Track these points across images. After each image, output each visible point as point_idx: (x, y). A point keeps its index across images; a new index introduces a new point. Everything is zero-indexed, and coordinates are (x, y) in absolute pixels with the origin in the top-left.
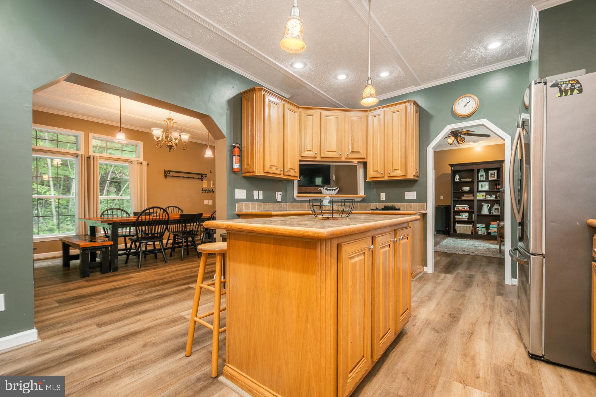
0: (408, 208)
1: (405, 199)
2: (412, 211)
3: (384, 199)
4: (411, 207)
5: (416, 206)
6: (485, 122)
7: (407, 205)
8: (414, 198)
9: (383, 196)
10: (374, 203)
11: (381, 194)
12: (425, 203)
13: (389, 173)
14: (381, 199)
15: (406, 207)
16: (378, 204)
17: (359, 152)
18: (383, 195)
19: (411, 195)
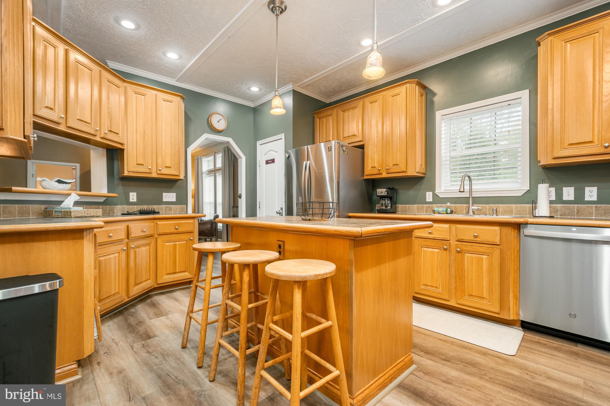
0: (167, 211)
1: (164, 200)
2: (172, 214)
3: (135, 200)
4: (171, 209)
5: (177, 209)
6: (230, 140)
7: (166, 207)
8: (174, 200)
9: (133, 197)
10: (119, 205)
11: (131, 194)
12: (186, 206)
13: (160, 170)
14: (131, 200)
15: (165, 210)
16: (126, 206)
17: (117, 134)
18: (133, 195)
19: (169, 197)
